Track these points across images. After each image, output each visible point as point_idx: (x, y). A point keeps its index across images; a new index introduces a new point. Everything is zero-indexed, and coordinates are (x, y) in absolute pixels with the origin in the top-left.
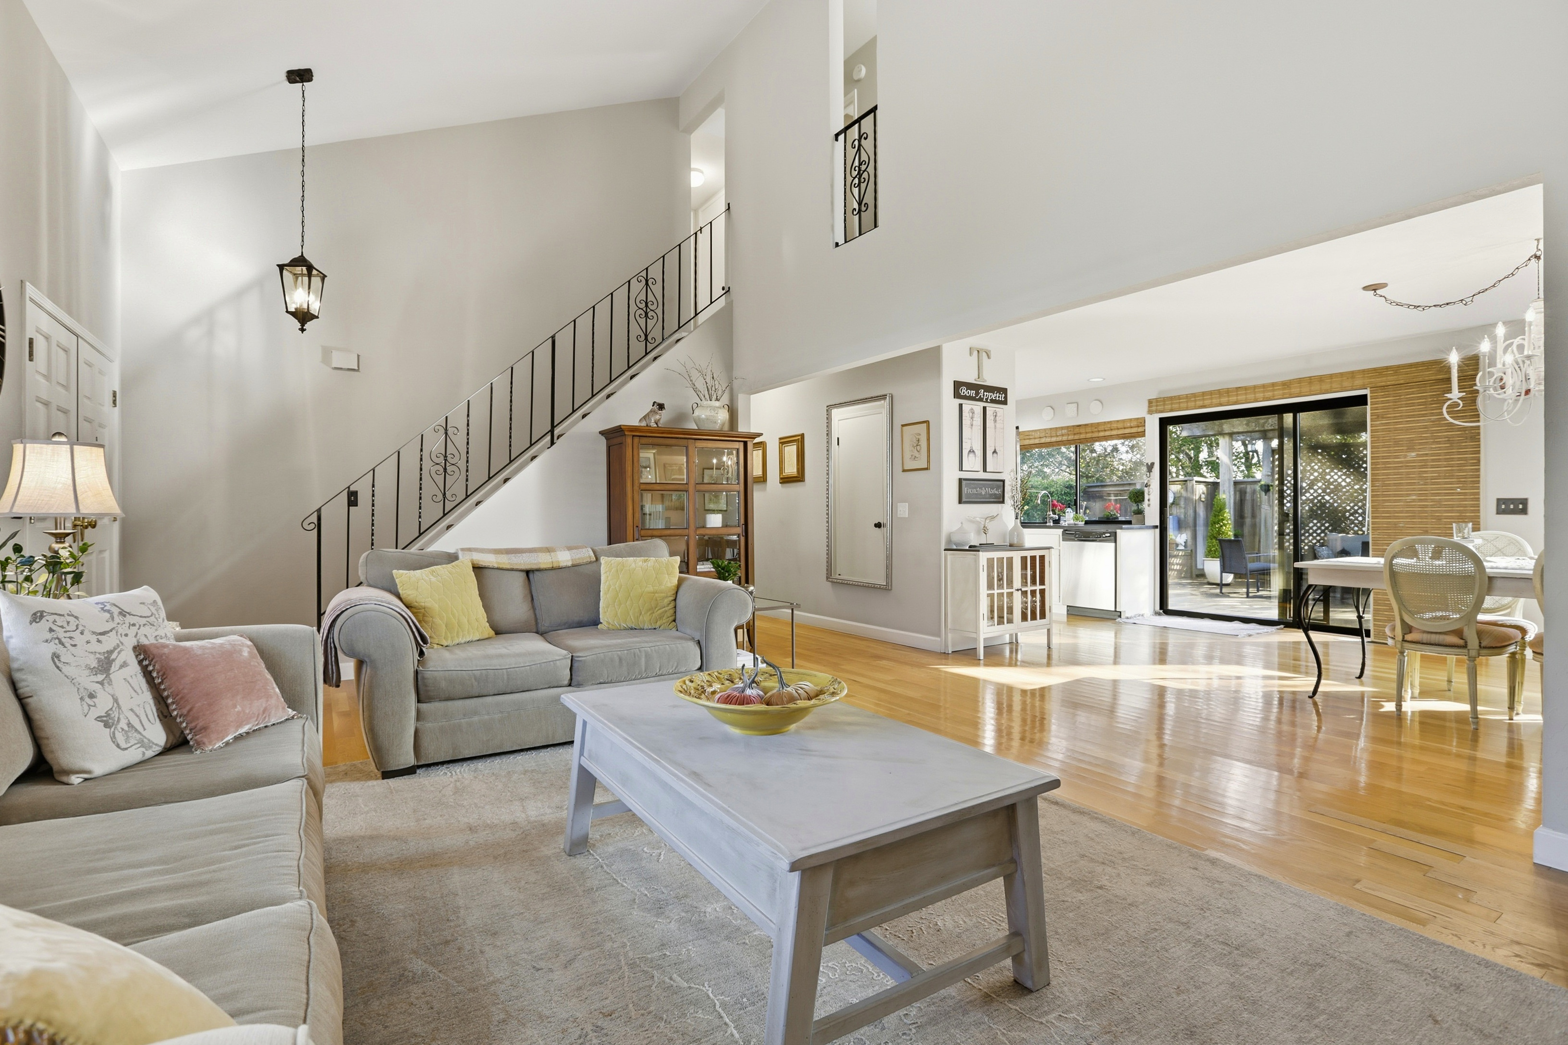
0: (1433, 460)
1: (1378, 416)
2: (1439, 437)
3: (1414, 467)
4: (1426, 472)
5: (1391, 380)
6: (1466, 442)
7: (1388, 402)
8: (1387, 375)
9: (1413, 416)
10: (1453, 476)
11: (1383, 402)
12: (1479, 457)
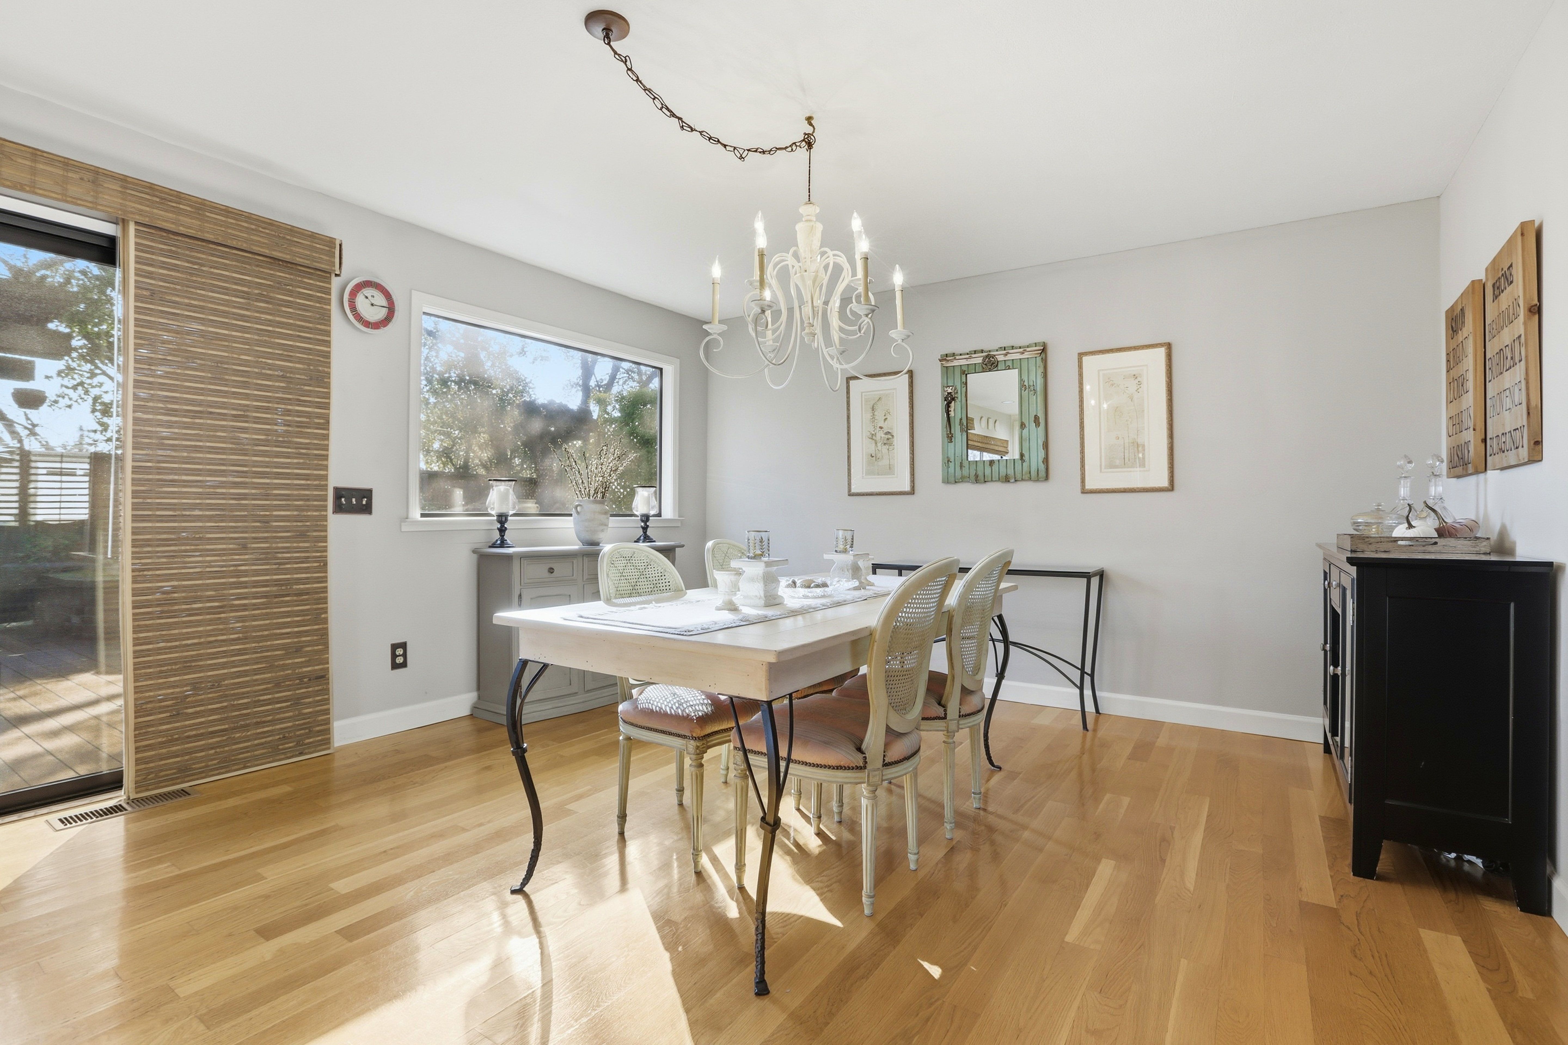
0: (258, 409)
1: (153, 293)
2: (271, 367)
3: (223, 417)
4: (244, 430)
5: (189, 225)
6: (309, 385)
7: (174, 268)
8: (179, 212)
9: (225, 314)
10: (290, 442)
11: (164, 265)
12: (328, 415)
